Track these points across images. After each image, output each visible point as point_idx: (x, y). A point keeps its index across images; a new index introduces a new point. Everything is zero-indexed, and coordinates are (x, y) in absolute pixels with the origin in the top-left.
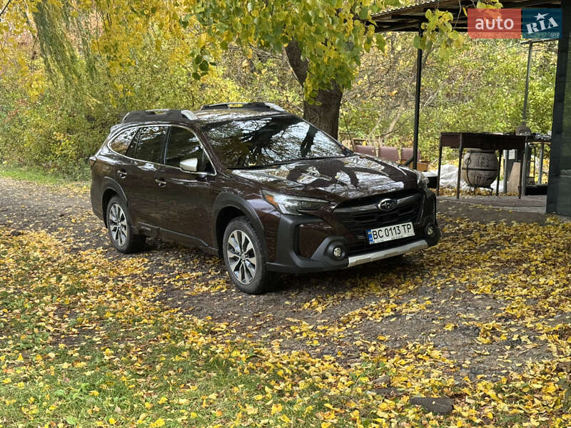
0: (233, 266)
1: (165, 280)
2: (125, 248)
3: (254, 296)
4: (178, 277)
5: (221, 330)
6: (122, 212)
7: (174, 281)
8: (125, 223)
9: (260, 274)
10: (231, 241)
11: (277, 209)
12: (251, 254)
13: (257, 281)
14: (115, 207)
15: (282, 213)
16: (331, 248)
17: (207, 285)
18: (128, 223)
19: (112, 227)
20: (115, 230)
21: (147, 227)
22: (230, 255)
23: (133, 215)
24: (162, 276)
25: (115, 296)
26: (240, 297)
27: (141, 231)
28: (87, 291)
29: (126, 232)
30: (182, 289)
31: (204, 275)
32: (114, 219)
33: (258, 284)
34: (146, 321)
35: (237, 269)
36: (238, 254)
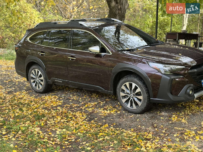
0: (124, 100)
1: (81, 108)
2: (42, 91)
3: (140, 115)
4: (86, 106)
5: (149, 137)
6: (40, 73)
7: (86, 108)
8: (42, 78)
9: (145, 104)
10: (123, 87)
11: (159, 71)
12: (139, 94)
13: (143, 108)
14: (35, 71)
15: (162, 74)
16: (188, 91)
17: (106, 109)
18: (45, 78)
19: (32, 81)
20: (34, 82)
21: (59, 81)
22: (122, 94)
23: (48, 74)
24: (76, 105)
25: (62, 118)
26: (133, 116)
27: (54, 82)
28: (45, 117)
29: (42, 83)
30: (95, 112)
31: (98, 104)
32: (34, 77)
33: (143, 109)
34: (101, 134)
35: (127, 101)
36: (128, 94)
